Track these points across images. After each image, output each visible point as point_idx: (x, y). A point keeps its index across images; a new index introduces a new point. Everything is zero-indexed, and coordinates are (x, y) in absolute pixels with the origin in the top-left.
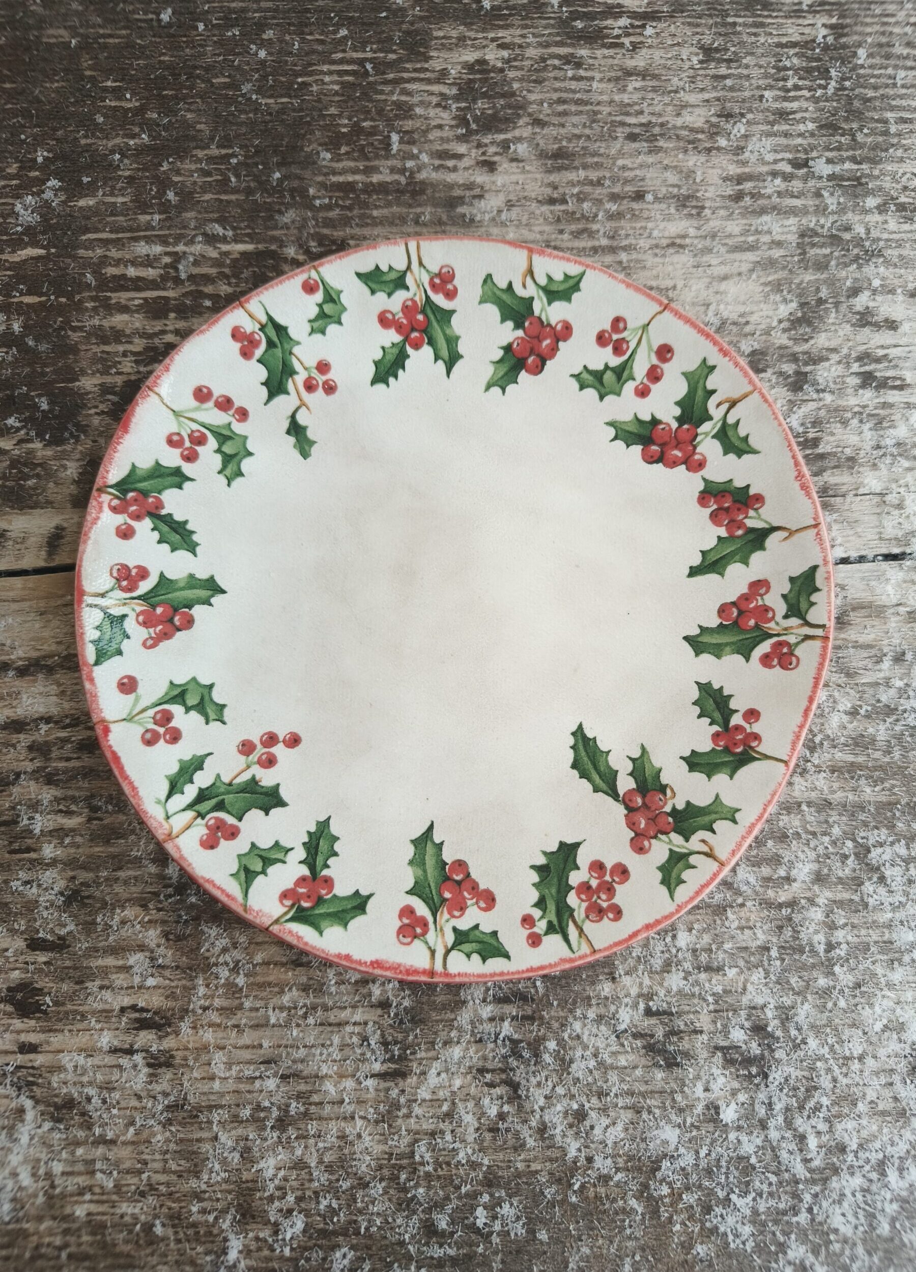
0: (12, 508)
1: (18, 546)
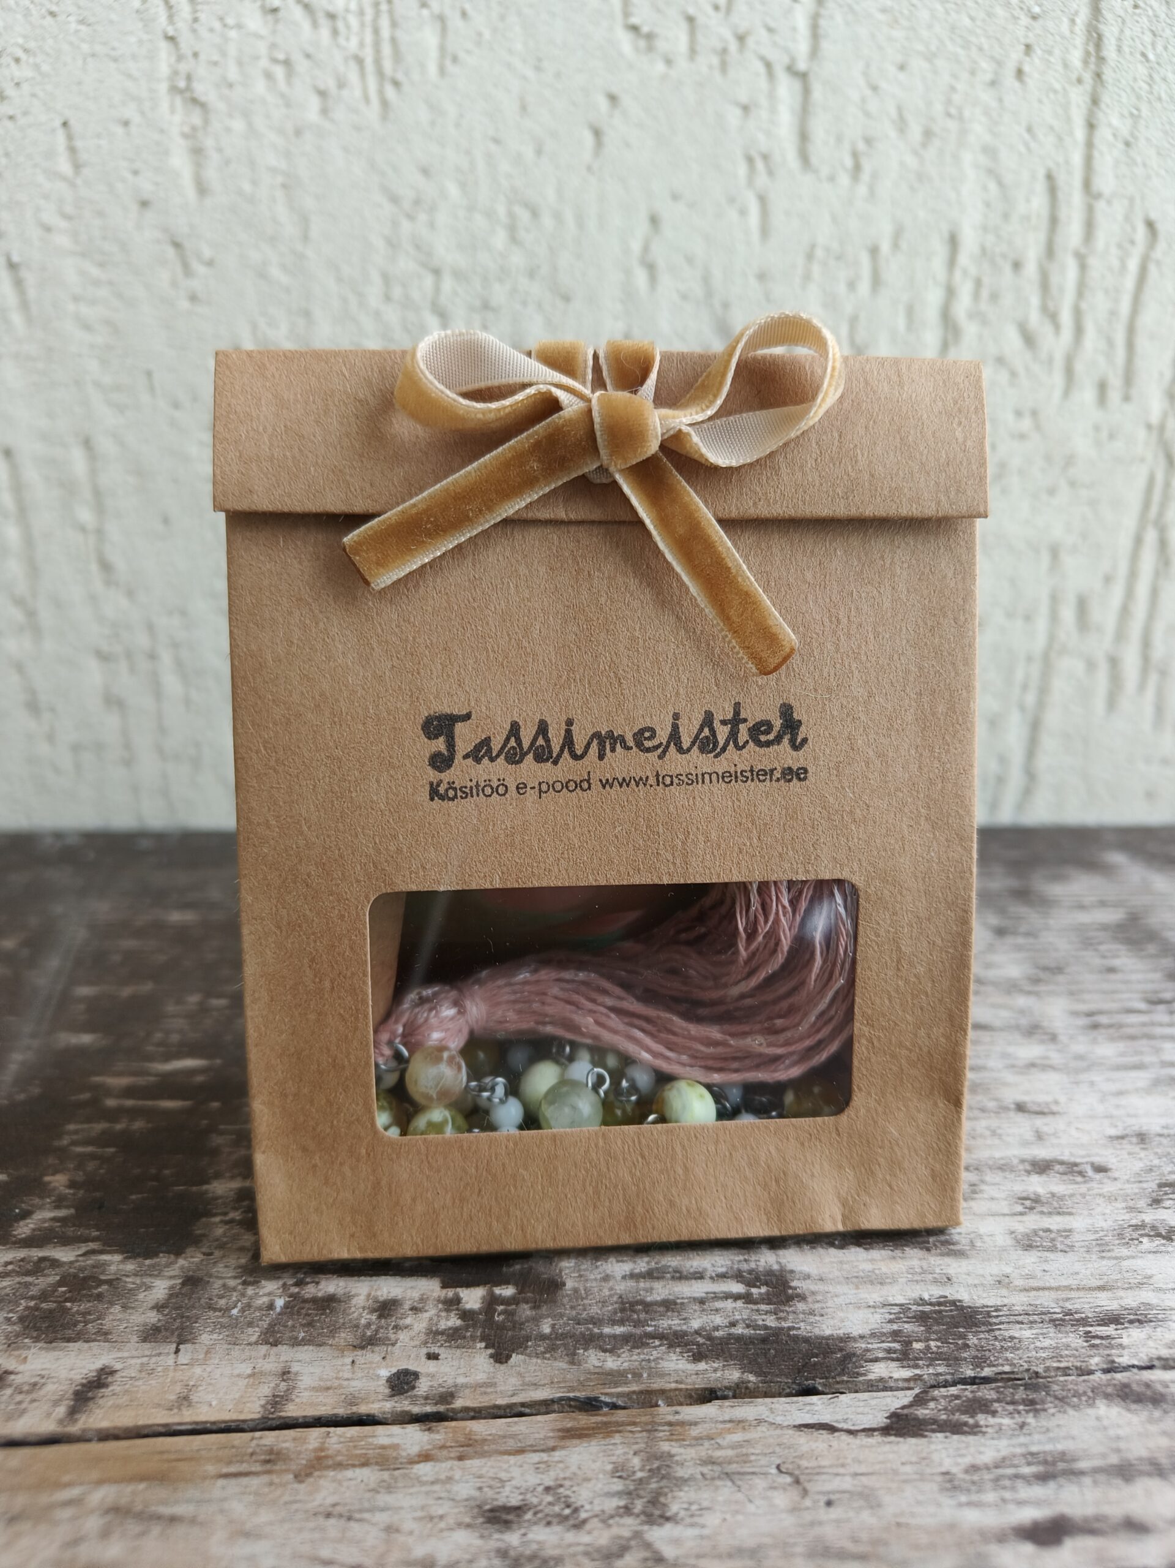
0: (37, 1340)
1: (19, 1398)
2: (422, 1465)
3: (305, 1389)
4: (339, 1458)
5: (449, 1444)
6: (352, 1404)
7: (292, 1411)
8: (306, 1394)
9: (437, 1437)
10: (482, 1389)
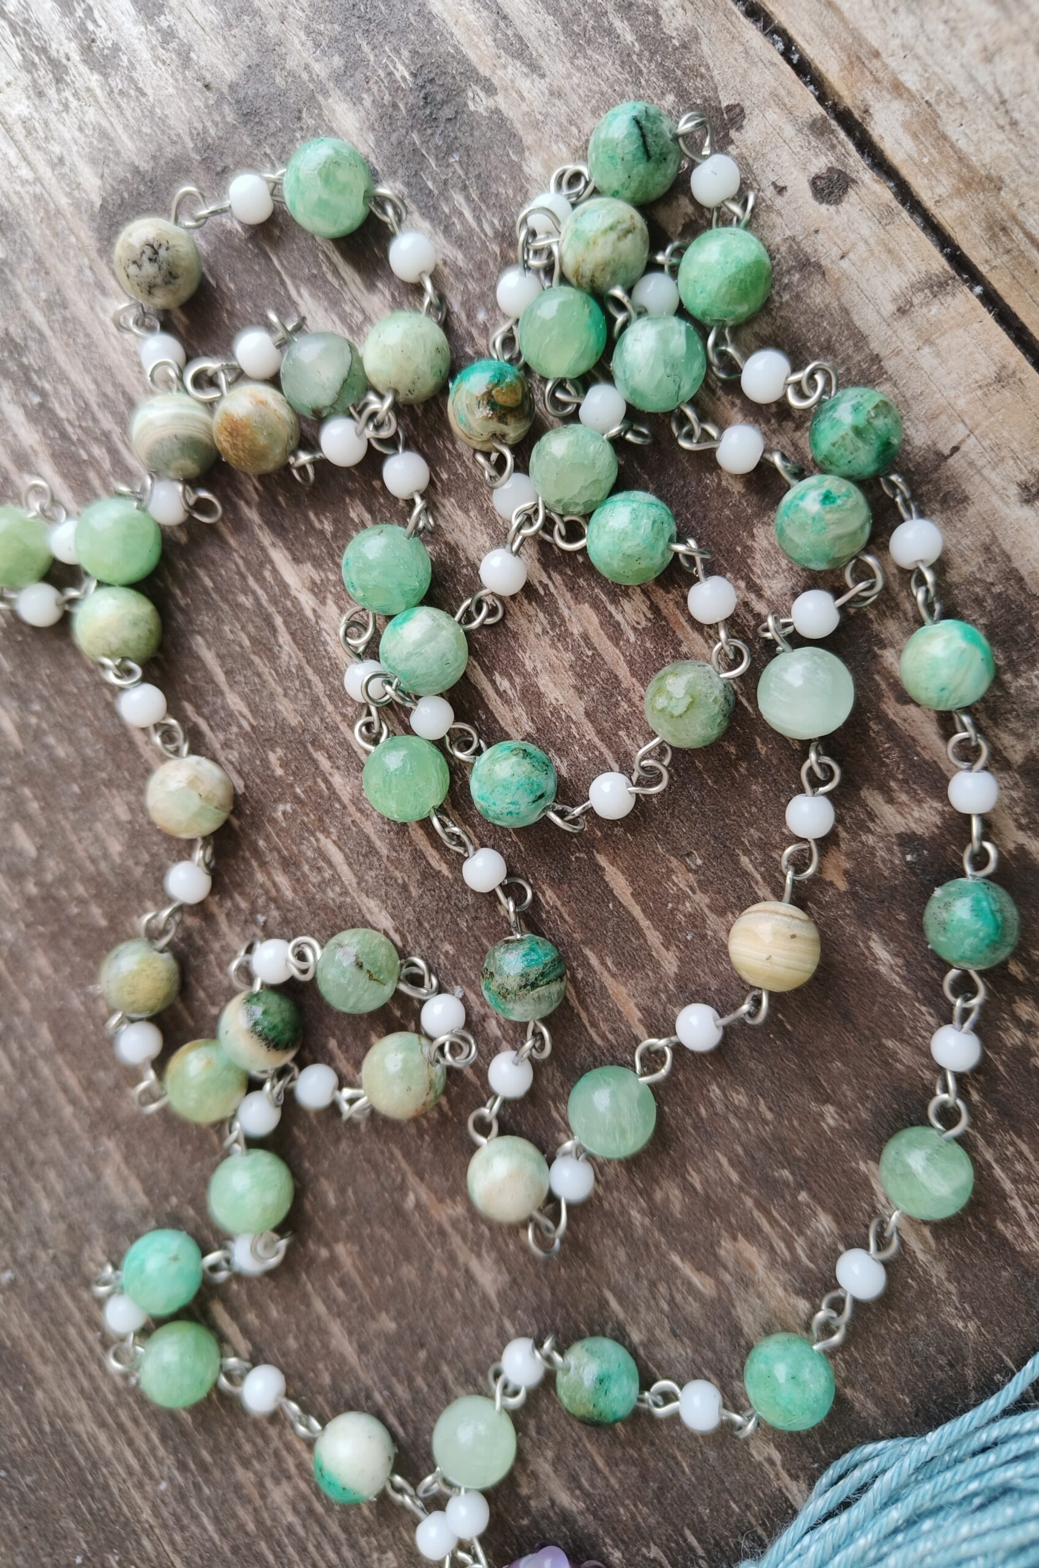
2: (908, 85)
3: (906, 273)
4: (955, 166)
5: (870, 78)
6: (890, 211)
7: (938, 263)
8: (910, 267)
9: (869, 96)
10: (786, 100)
